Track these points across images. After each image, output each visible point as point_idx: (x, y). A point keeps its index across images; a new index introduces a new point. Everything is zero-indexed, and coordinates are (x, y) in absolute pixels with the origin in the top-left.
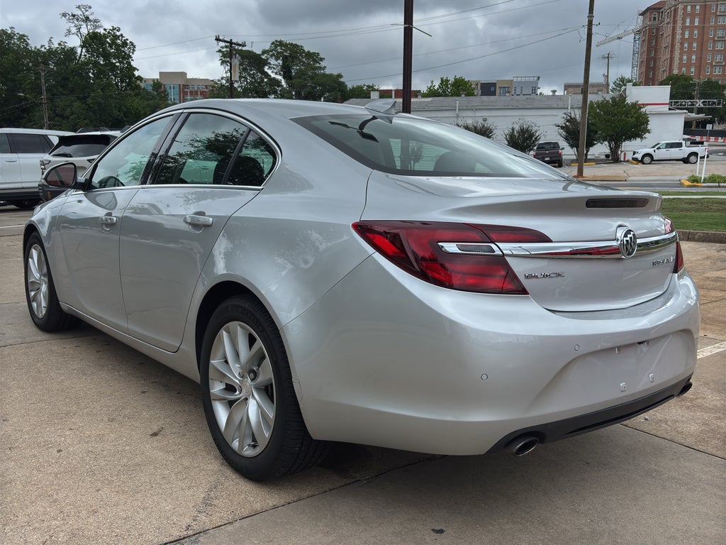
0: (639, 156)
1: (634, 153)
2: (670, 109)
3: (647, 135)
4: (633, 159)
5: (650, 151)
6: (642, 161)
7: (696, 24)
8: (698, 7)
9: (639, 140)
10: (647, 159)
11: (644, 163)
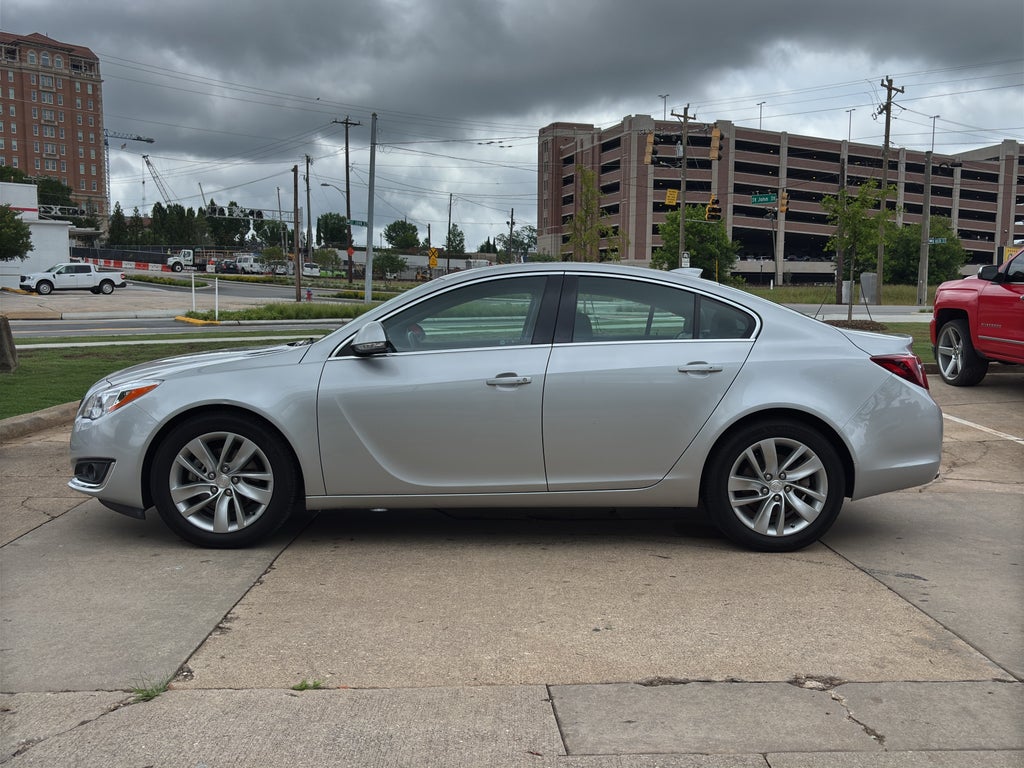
0: (33, 284)
1: (23, 279)
2: (40, 218)
3: (29, 253)
4: (21, 286)
5: (49, 276)
6: (37, 291)
7: (12, 97)
8: (11, 74)
9: (18, 259)
10: (44, 288)
11: (40, 294)
